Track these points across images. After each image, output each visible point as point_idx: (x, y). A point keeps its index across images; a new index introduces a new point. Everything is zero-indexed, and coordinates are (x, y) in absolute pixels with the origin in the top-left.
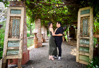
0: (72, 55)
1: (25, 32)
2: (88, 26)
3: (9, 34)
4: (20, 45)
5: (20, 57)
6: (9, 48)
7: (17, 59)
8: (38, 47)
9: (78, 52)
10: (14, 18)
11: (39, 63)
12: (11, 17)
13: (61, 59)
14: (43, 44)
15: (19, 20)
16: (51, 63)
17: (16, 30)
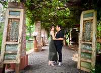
0: (73, 61)
1: (24, 35)
2: (90, 30)
3: (7, 37)
4: (18, 49)
5: (18, 62)
6: (7, 52)
7: (15, 64)
8: (37, 51)
9: (80, 57)
10: (13, 20)
11: (38, 68)
12: (9, 19)
13: (62, 65)
14: (43, 48)
15: (18, 23)
16: (51, 69)
17: (14, 33)
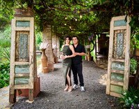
4: (30, 70)
5: (32, 87)
6: (17, 75)
9: (109, 80)
11: (55, 95)
12: (17, 32)
16: (71, 96)
